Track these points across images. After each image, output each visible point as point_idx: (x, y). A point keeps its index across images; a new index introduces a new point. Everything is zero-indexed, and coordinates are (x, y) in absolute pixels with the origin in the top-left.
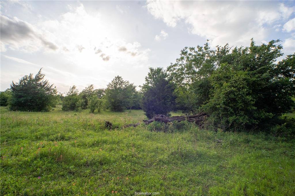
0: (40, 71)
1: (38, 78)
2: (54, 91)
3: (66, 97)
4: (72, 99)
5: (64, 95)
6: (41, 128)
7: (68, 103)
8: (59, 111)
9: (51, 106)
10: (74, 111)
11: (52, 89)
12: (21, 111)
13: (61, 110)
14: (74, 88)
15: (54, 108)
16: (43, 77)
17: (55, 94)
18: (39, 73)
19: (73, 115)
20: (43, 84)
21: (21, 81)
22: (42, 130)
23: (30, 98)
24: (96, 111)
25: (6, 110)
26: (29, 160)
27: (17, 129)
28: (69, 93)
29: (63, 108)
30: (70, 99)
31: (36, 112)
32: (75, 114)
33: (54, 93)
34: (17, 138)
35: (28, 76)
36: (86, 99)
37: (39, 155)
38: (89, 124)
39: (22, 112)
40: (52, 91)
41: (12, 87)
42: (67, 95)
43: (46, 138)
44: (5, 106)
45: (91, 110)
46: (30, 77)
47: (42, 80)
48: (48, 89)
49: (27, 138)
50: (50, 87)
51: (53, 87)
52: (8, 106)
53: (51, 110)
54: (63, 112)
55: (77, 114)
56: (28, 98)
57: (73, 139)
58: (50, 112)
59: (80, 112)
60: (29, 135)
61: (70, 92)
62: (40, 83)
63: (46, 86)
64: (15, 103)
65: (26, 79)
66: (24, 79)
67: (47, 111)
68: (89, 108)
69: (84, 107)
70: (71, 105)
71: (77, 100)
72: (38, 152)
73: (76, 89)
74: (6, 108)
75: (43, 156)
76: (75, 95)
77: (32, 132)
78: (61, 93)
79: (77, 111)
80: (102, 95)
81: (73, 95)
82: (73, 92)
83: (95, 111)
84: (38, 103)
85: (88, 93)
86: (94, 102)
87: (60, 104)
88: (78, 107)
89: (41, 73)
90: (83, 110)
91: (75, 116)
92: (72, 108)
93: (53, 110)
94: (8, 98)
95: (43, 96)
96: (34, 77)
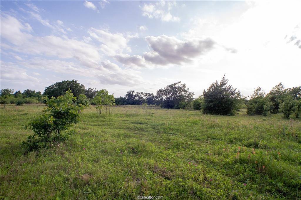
0: (224, 77)
1: (223, 84)
2: (238, 95)
3: (250, 100)
4: (258, 102)
5: (249, 99)
6: (232, 132)
7: (254, 106)
8: (244, 115)
9: (235, 109)
10: (261, 115)
11: (236, 93)
12: (211, 114)
13: (246, 114)
14: (259, 89)
15: (238, 112)
16: (227, 82)
17: (240, 97)
18: (223, 79)
19: (261, 120)
20: (227, 89)
21: (210, 88)
22: (234, 134)
23: (217, 103)
24: (293, 115)
25: (200, 113)
26: (230, 162)
27: (212, 130)
28: (254, 96)
29: (248, 112)
30: (256, 102)
31: (222, 116)
32: (263, 119)
33: (238, 97)
34: (214, 138)
35: (215, 83)
36: (275, 101)
37: (238, 160)
38: (287, 132)
39: (213, 116)
40: (236, 95)
41: (204, 94)
42: (251, 98)
43: (239, 143)
44: (199, 110)
45: (284, 115)
46: (217, 83)
47: (226, 86)
48: (232, 94)
49: (222, 139)
50: (234, 91)
51: (237, 91)
52: (202, 110)
53: (236, 114)
54: (249, 116)
55: (266, 119)
56: (216, 103)
57: (269, 148)
58: (236, 116)
59: (269, 117)
60: (223, 137)
61: (255, 94)
62: (225, 88)
63: (230, 90)
64: (206, 108)
65: (214, 86)
66: (212, 86)
67: (232, 115)
68: (282, 112)
69: (273, 110)
70: (257, 109)
71: (263, 103)
72: (237, 156)
73: (261, 90)
74: (200, 112)
75: (242, 161)
76: (261, 97)
77: (225, 134)
78: (245, 97)
79: (265, 115)
80: (298, 96)
81: (258, 98)
82: (259, 94)
83: (290, 116)
84: (224, 107)
85: (277, 94)
86: (289, 105)
87: (244, 108)
88: (266, 111)
89: (225, 79)
90: (273, 115)
91: (264, 121)
92: (258, 112)
93: (238, 114)
94: (201, 103)
95: (228, 101)
96: (219, 83)
